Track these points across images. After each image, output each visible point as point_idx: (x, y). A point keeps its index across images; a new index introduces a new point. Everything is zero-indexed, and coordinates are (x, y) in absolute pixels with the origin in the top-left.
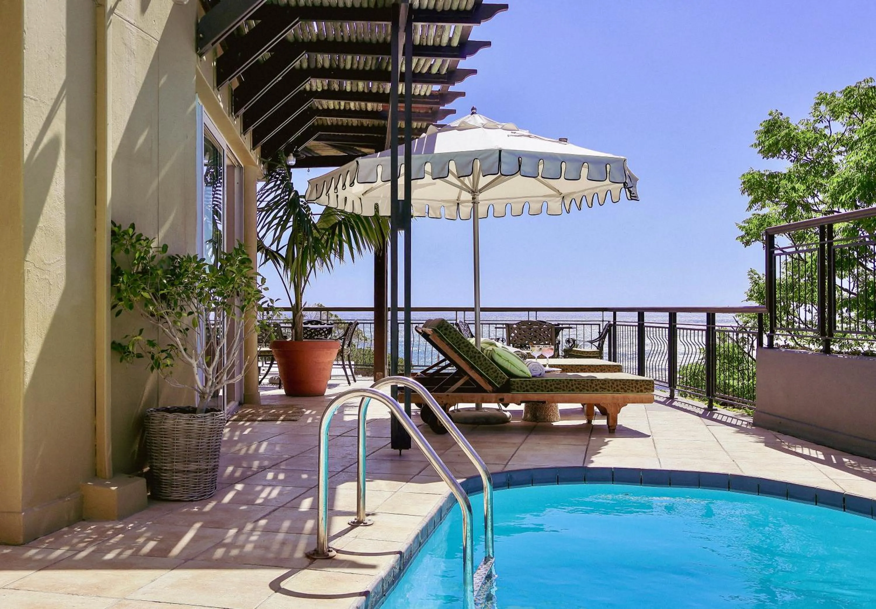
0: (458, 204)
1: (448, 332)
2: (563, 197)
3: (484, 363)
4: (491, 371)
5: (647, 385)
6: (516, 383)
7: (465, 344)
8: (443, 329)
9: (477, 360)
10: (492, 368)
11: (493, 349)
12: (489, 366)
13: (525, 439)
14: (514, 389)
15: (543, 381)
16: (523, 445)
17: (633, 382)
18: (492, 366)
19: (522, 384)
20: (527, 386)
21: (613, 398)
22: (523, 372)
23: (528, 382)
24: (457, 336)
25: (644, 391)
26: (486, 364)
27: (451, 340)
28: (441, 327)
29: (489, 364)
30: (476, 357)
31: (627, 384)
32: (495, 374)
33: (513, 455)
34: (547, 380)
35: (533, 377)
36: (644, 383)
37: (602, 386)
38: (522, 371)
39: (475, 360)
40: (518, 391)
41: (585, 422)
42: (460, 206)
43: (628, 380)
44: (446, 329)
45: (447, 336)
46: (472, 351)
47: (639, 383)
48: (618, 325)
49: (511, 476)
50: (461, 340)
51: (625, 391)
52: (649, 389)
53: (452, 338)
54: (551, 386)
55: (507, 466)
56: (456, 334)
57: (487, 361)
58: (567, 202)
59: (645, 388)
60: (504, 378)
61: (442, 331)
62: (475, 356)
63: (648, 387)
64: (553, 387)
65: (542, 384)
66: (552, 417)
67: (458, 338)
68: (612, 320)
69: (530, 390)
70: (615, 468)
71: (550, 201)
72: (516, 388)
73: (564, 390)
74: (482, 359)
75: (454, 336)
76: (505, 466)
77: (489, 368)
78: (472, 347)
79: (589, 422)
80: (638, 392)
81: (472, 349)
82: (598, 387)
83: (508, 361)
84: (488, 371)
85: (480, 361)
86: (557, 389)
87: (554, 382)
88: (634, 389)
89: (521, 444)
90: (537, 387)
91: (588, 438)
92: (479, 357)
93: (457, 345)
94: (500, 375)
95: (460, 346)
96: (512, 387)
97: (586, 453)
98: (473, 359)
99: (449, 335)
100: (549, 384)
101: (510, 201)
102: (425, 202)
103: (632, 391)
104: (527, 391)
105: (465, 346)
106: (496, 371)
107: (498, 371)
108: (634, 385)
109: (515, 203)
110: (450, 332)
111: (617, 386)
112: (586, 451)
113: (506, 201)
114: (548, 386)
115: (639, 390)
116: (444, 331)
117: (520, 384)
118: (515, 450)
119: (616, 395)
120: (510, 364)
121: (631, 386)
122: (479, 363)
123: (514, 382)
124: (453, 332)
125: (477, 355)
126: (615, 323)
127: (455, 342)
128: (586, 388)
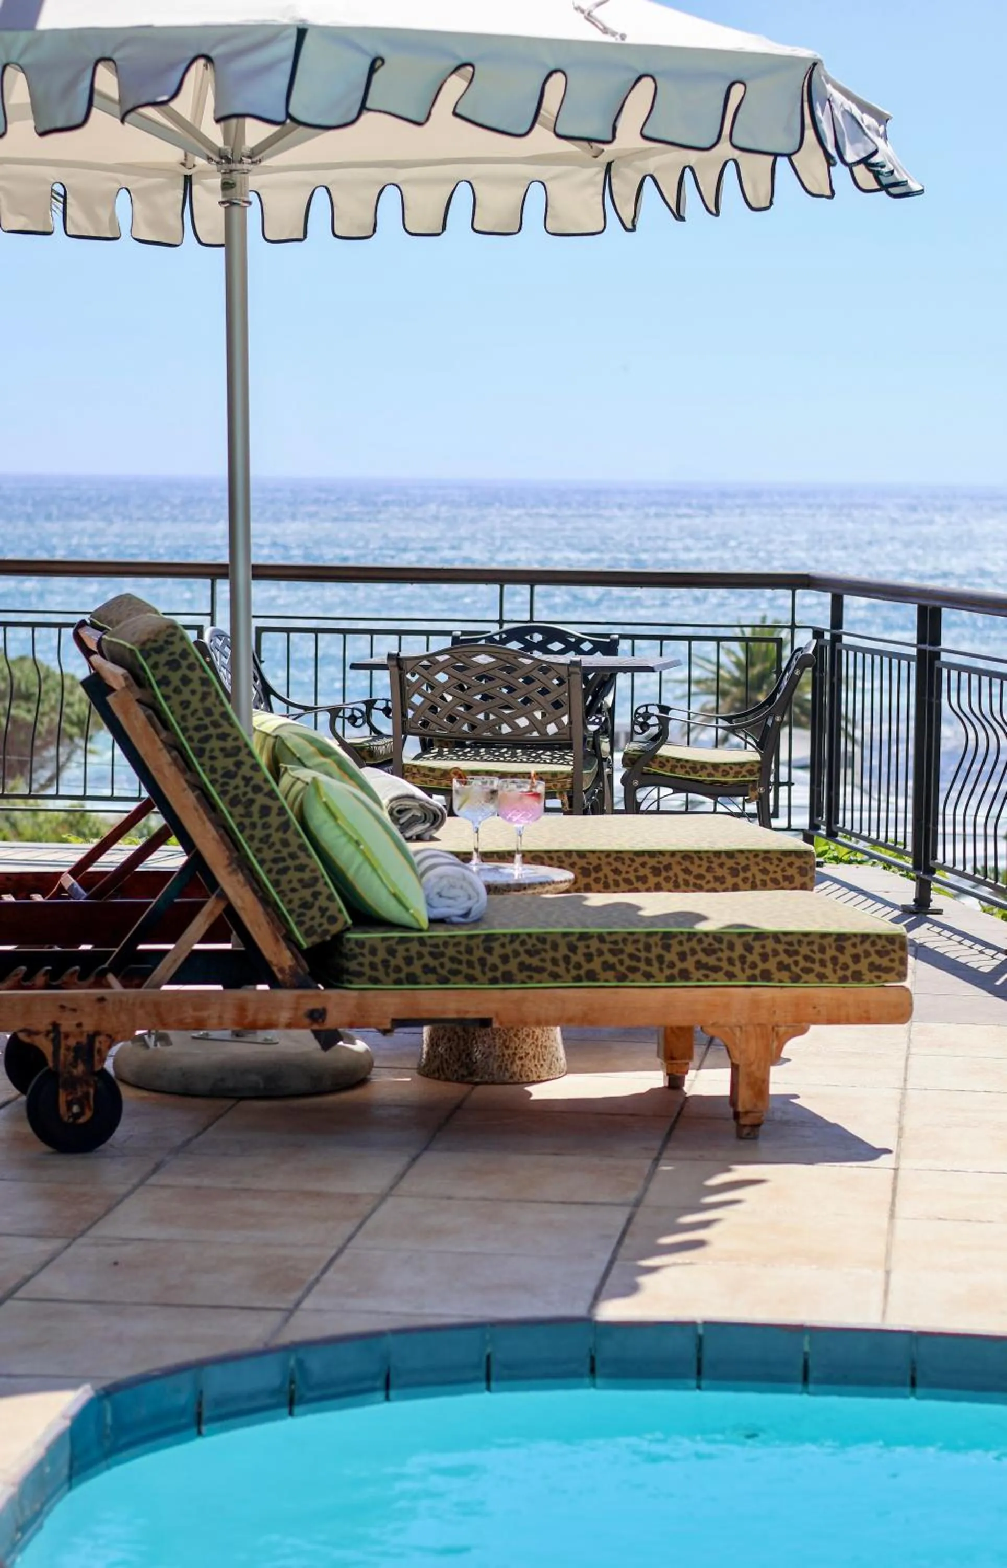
0: (188, 180)
1: (175, 677)
2: (609, 165)
3: (276, 837)
4: (293, 875)
5: (879, 953)
6: (366, 951)
7: (229, 744)
8: (163, 658)
9: (256, 818)
10: (301, 868)
11: (314, 779)
12: (293, 856)
13: (401, 1176)
14: (359, 974)
15: (473, 943)
16: (390, 1201)
17: (826, 942)
18: (303, 860)
19: (392, 952)
20: (409, 961)
21: (755, 1004)
22: (400, 902)
23: (415, 947)
24: (209, 703)
25: (868, 975)
26: (285, 843)
27: (180, 711)
28: (159, 650)
29: (293, 848)
30: (255, 809)
31: (804, 950)
32: (307, 894)
33: (332, 1260)
34: (489, 938)
35: (435, 921)
36: (867, 945)
37: (704, 959)
38: (395, 896)
39: (249, 815)
40: (375, 981)
41: (656, 1079)
42: (196, 188)
43: (806, 934)
44: (173, 665)
45: (169, 691)
46: (247, 780)
47: (847, 944)
48: (850, 648)
49: (300, 1363)
50: (216, 725)
51: (796, 979)
52: (888, 970)
53: (185, 704)
54: (505, 959)
55: (298, 1314)
56: (204, 697)
57: (289, 835)
58: (623, 188)
59: (873, 967)
60: (333, 920)
61: (155, 666)
62: (251, 802)
63: (885, 962)
64: (513, 966)
65: (469, 951)
66: (530, 1064)
67: (209, 712)
68: (827, 626)
69: (423, 978)
70: (707, 1324)
71: (553, 178)
72: (367, 970)
73: (555, 977)
74: (274, 820)
75: (195, 702)
76: (286, 1320)
77: (290, 863)
78: (249, 761)
79: (675, 1082)
80: (844, 979)
81: (245, 771)
82: (689, 964)
83: (357, 843)
84: (284, 871)
85: (266, 826)
86: (531, 972)
87: (516, 945)
88: (828, 971)
89: (383, 1198)
90: (449, 965)
91: (648, 1163)
92: (265, 811)
93: (197, 736)
94: (322, 901)
95: (208, 746)
96: (353, 965)
97: (620, 1242)
98: (240, 810)
99: (177, 691)
100: (498, 951)
101: (400, 175)
102: (51, 173)
103: (822, 977)
104: (412, 979)
105: (227, 754)
106: (316, 880)
107: (319, 887)
108: (831, 952)
109: (414, 182)
110: (185, 681)
111: (764, 957)
112: (624, 1233)
113: (384, 175)
114: (493, 959)
115: (849, 973)
116: (163, 671)
117: (382, 954)
118: (347, 1228)
119: (766, 994)
120: (359, 859)
121: (818, 956)
122: (259, 833)
123: (360, 944)
124: (196, 685)
125: (261, 799)
126: (837, 638)
127: (192, 722)
128: (643, 966)
